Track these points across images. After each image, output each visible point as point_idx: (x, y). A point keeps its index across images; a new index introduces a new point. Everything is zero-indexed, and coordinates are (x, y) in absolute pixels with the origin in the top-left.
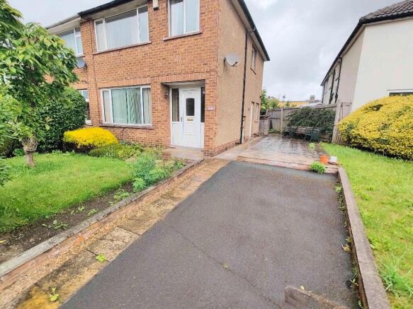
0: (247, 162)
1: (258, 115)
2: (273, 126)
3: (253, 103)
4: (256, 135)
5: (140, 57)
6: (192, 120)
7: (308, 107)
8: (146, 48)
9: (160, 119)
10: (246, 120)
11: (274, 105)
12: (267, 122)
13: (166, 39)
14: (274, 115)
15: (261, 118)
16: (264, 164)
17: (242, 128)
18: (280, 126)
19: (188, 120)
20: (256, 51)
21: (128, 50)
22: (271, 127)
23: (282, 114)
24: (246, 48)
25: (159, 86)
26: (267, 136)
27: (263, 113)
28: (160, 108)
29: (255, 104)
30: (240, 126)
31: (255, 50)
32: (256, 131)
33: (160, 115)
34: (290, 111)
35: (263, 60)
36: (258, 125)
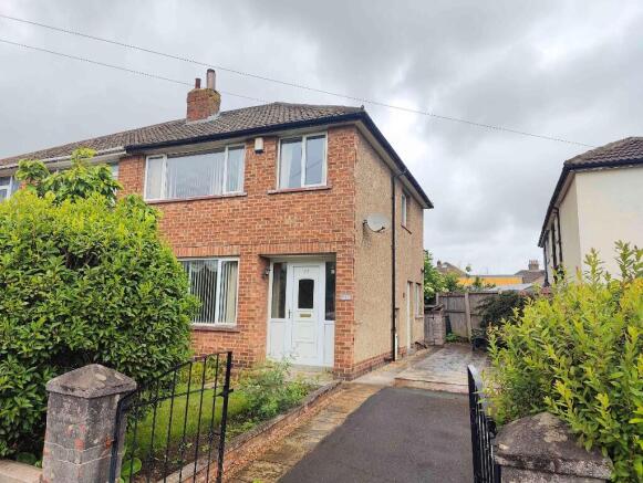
0: (412, 388)
1: (420, 304)
2: (453, 327)
3: (410, 283)
4: (419, 345)
5: (224, 213)
6: (309, 316)
7: (513, 292)
8: (237, 202)
9: (252, 314)
10: (400, 315)
11: (451, 285)
12: (439, 319)
13: (274, 191)
14: (453, 303)
15: (427, 311)
16: (440, 391)
17: (394, 330)
18: (466, 326)
19: (302, 316)
20: (408, 197)
21: (203, 202)
22: (449, 329)
23: (467, 304)
24: (393, 198)
25: (255, 260)
26: (442, 347)
27: (429, 300)
28: (254, 295)
29: (414, 285)
30: (390, 327)
31: (407, 195)
32: (420, 336)
33: (253, 307)
34: (481, 298)
35: (422, 208)
36: (421, 325)
